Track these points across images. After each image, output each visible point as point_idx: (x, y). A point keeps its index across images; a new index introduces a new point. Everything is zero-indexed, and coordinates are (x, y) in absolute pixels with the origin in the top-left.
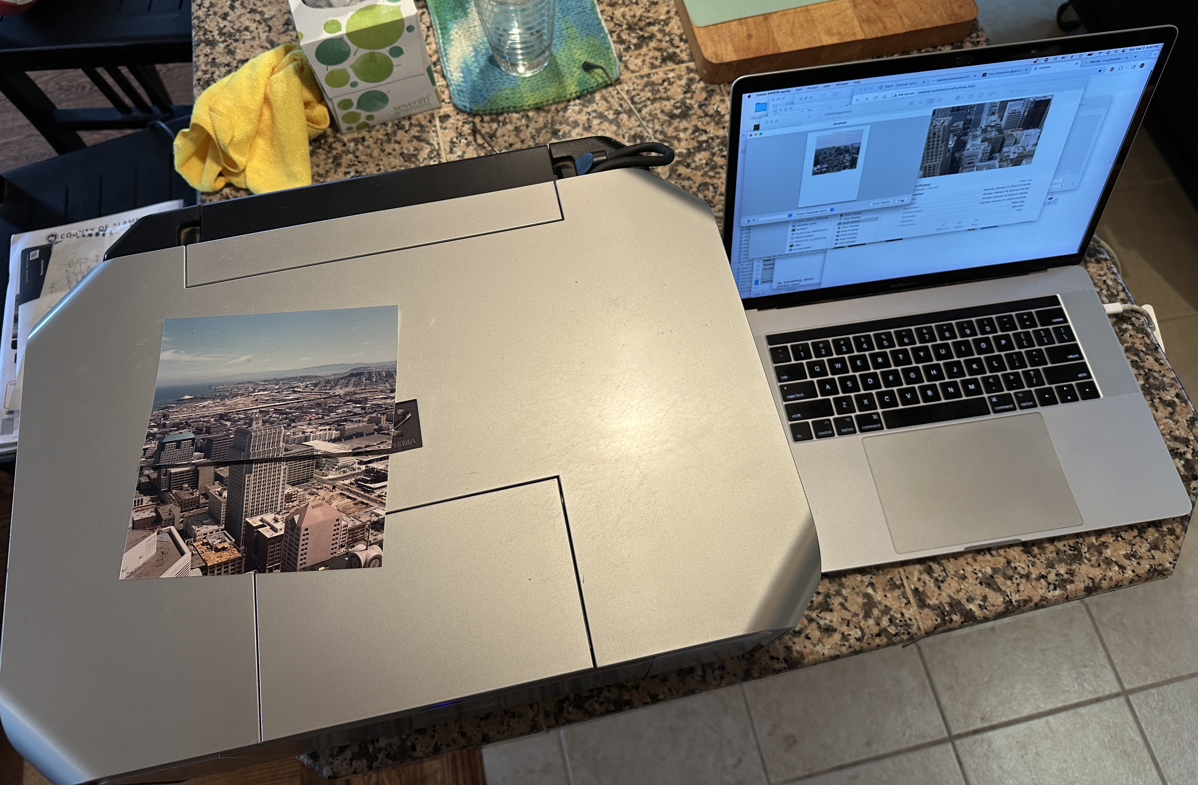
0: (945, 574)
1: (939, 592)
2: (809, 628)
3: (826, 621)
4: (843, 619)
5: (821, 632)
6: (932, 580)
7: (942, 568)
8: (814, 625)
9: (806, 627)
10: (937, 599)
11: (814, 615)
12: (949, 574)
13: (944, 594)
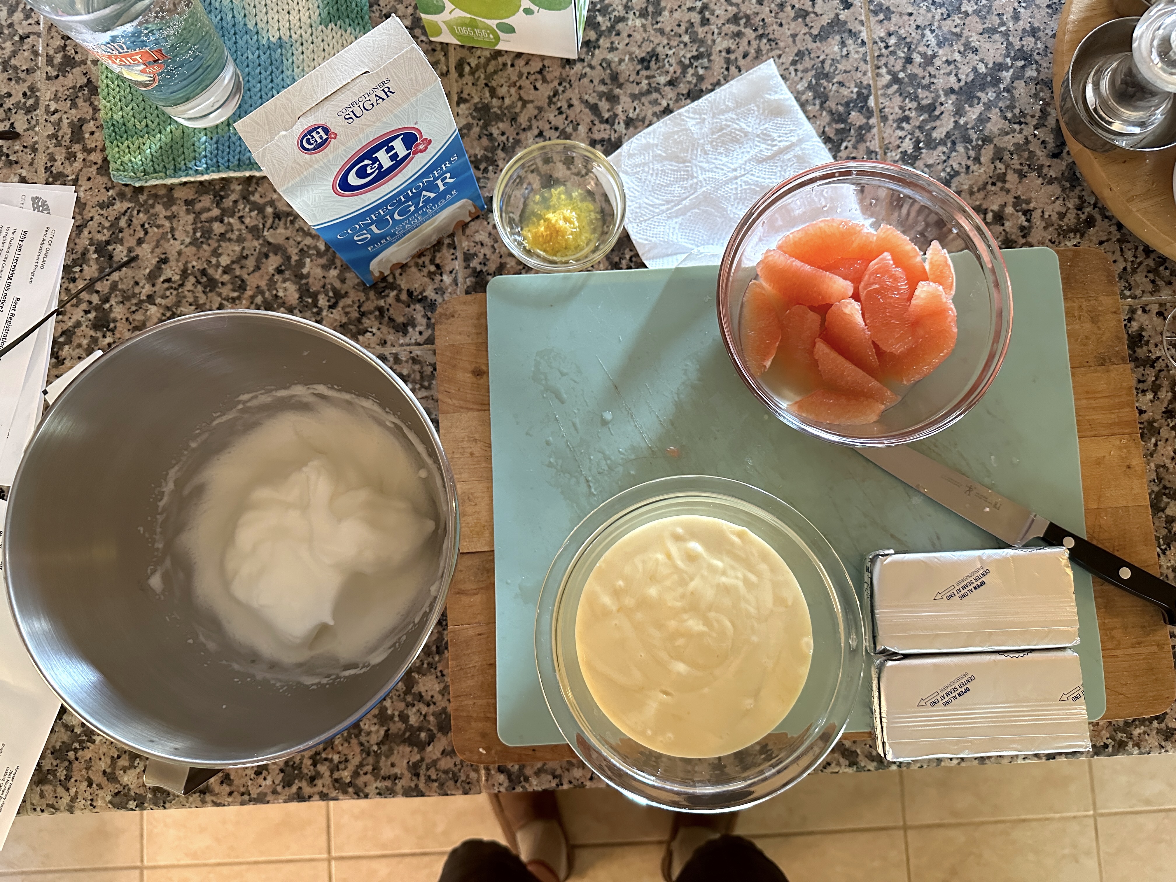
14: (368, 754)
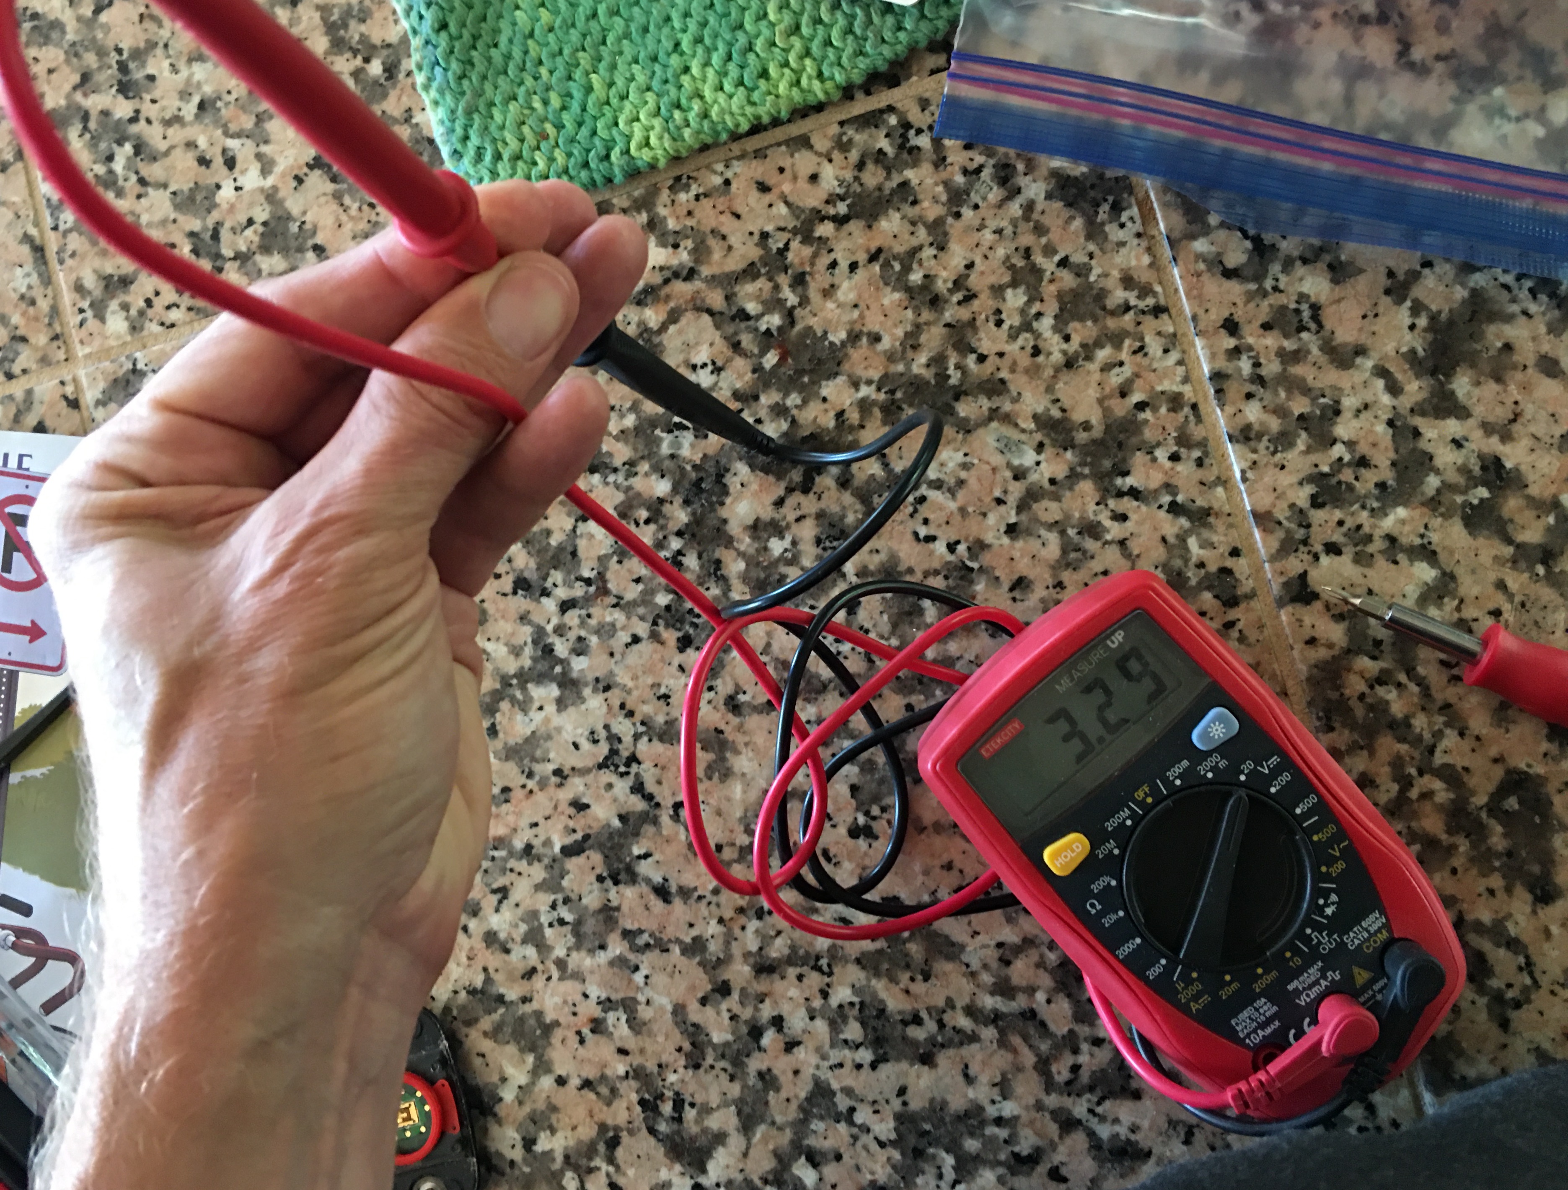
0: (1528, 981)
1: (1503, 1039)
2: (1062, 1149)
3: (1117, 1128)
4: (1173, 1123)
5: (1100, 1161)
6: (1482, 1001)
7: (1522, 960)
8: (1079, 1139)
9: (1053, 1146)
10: (1493, 1061)
11: (1079, 1108)
12: (1544, 981)
13: (1519, 1046)
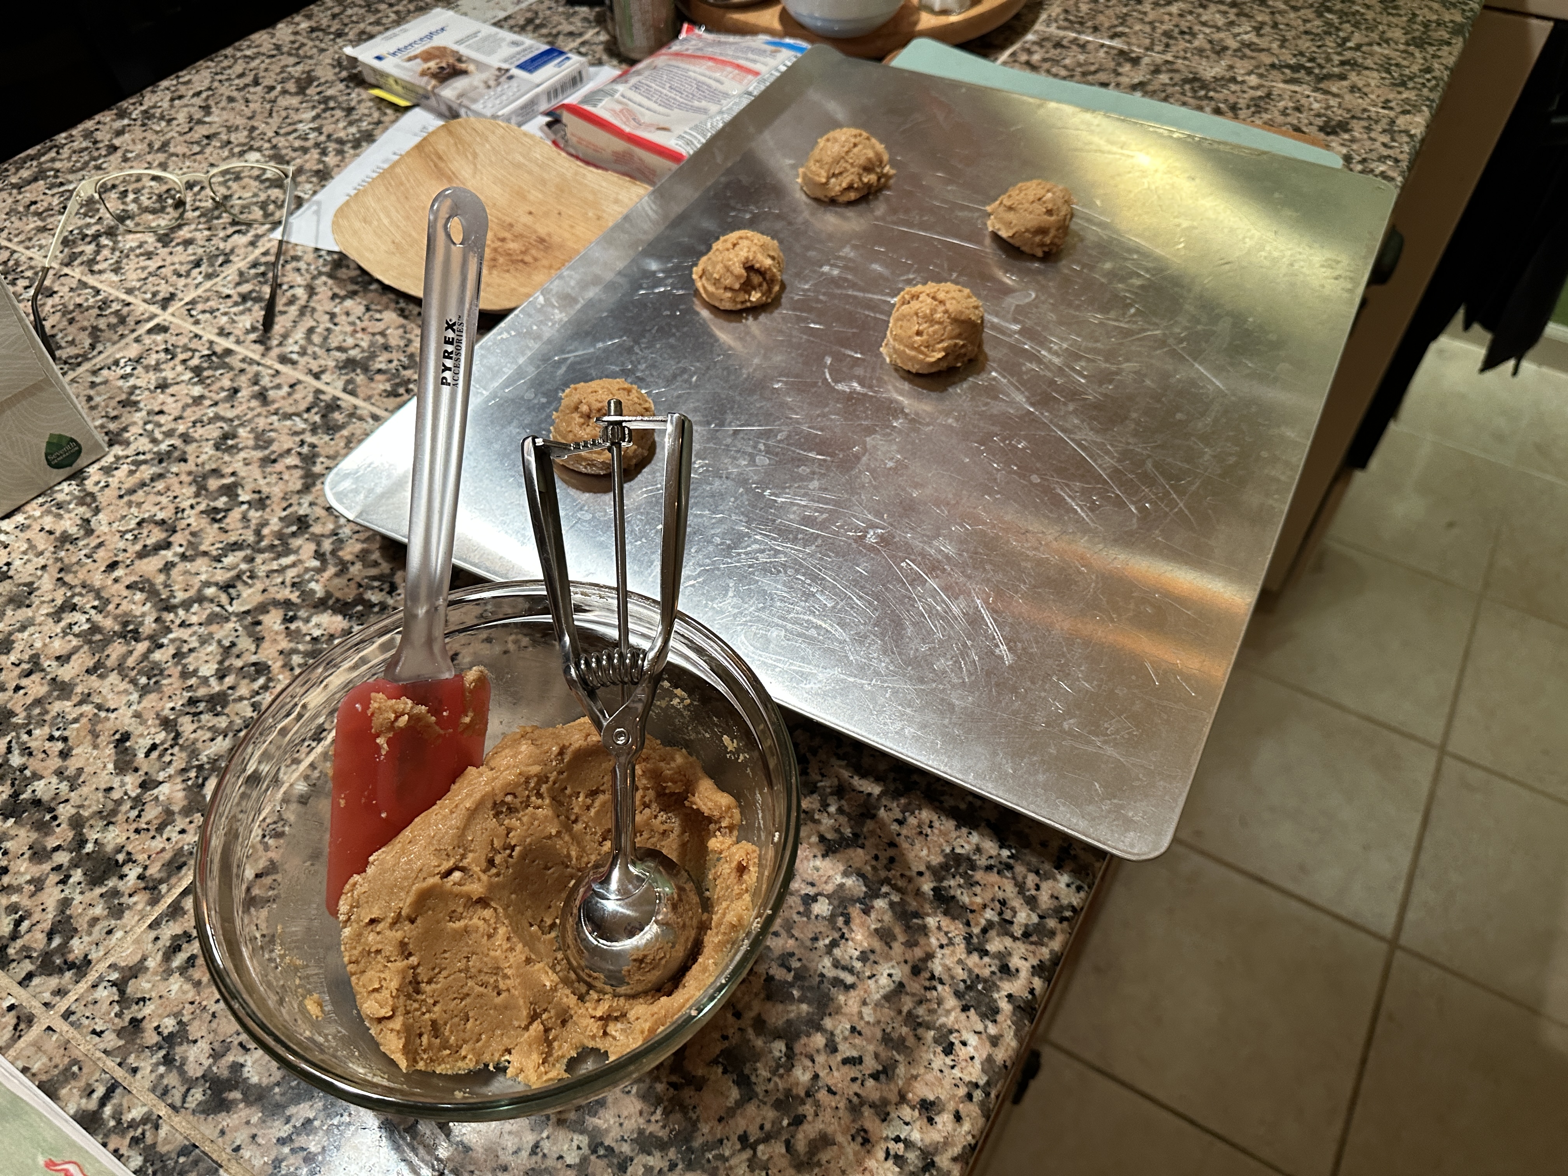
14: (1009, 867)
